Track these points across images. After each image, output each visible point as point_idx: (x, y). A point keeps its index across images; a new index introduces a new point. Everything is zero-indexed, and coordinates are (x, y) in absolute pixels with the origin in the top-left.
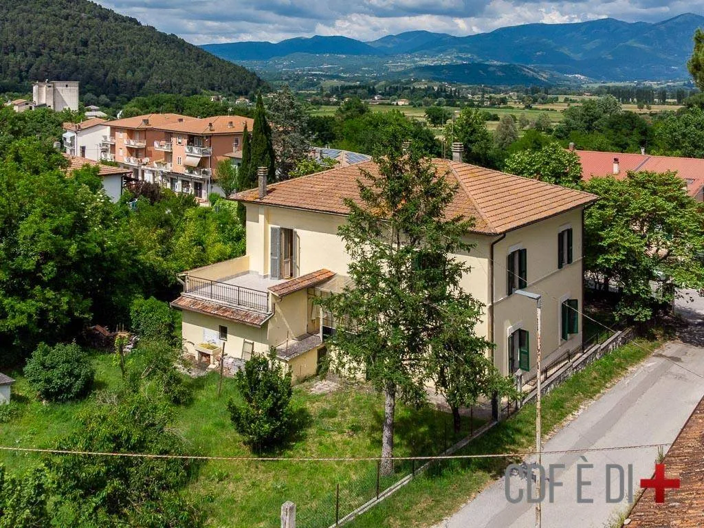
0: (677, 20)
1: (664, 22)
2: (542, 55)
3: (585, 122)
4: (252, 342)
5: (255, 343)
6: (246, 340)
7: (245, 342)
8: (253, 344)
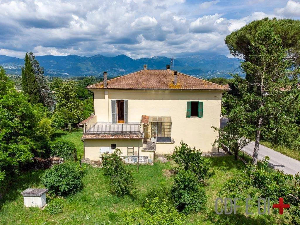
0: (97, 56)
1: (92, 57)
2: (53, 66)
3: (86, 85)
4: (133, 147)
5: (134, 148)
6: (129, 147)
7: (128, 148)
8: (133, 148)
